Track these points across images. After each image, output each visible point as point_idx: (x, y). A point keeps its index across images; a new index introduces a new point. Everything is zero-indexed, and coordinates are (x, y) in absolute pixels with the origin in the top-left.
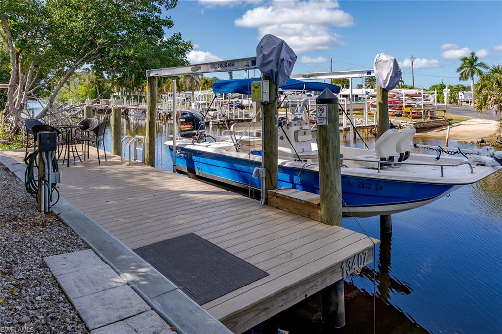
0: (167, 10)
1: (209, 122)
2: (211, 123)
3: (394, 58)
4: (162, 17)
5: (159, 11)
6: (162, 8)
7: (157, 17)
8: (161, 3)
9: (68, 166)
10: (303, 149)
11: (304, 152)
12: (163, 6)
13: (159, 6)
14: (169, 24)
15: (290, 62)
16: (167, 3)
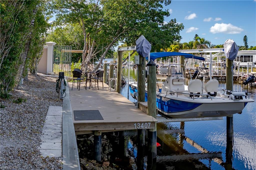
0: (166, 5)
1: (203, 77)
2: (204, 78)
3: (234, 42)
4: (163, 10)
5: (161, 7)
6: (163, 4)
7: (160, 10)
8: (162, 2)
9: (86, 89)
10: (178, 89)
11: (178, 90)
12: (164, 3)
13: (161, 4)
14: (167, 14)
15: (147, 48)
16: (166, 1)
